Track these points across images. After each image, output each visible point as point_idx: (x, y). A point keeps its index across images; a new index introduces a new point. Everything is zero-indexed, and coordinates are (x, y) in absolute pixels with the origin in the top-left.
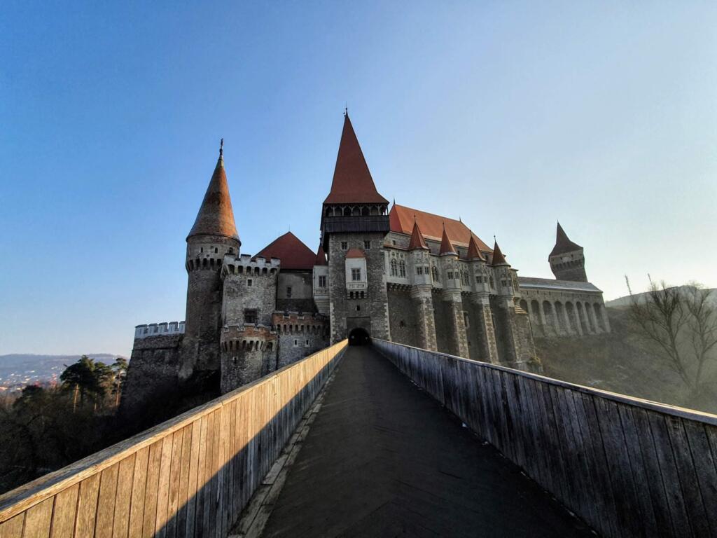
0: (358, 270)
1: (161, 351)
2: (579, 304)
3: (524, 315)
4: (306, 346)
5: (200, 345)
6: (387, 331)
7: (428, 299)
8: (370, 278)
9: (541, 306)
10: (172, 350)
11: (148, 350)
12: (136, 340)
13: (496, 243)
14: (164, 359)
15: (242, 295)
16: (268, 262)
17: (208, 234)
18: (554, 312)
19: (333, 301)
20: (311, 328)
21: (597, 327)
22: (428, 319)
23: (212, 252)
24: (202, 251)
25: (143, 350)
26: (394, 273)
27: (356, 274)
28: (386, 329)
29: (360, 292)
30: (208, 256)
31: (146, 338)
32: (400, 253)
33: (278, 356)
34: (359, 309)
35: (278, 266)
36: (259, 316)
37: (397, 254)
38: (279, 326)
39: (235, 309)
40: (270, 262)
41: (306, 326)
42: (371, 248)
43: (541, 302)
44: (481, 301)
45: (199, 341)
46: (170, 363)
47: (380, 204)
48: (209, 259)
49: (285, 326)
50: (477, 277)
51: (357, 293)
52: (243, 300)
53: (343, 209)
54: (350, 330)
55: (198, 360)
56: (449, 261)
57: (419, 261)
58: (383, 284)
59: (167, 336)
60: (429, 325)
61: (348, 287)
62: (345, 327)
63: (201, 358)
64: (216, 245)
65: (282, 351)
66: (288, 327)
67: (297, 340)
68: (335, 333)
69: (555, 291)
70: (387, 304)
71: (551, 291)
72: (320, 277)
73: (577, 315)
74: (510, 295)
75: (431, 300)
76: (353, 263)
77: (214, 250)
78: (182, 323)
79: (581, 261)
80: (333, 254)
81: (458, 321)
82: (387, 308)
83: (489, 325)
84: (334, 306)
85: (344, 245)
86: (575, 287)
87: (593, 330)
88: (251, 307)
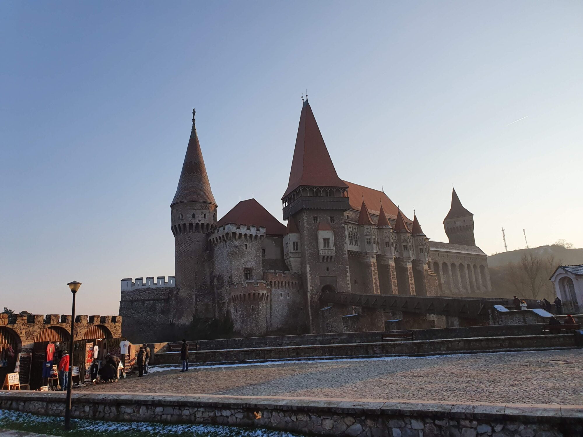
0: (328, 240)
1: (152, 302)
2: (468, 265)
3: (434, 276)
4: (288, 298)
5: (196, 297)
6: (349, 287)
7: (374, 263)
8: (336, 246)
9: (441, 267)
10: (163, 301)
11: (138, 301)
12: (122, 292)
13: (415, 215)
14: (156, 309)
15: (241, 256)
16: (258, 230)
17: (199, 202)
18: (450, 272)
19: (309, 263)
20: (291, 283)
21: (481, 286)
22: (375, 279)
23: (202, 218)
24: (194, 217)
25: (132, 302)
26: (351, 243)
27: (326, 242)
28: (348, 286)
29: (330, 257)
30: (200, 221)
31: (134, 291)
32: (354, 226)
33: (271, 306)
34: (328, 270)
35: (264, 233)
36: (253, 274)
37: (353, 227)
38: (271, 282)
39: (238, 268)
40: (259, 230)
41: (287, 282)
42: (335, 222)
43: (440, 264)
44: (406, 265)
45: (196, 294)
46: (162, 312)
47: (342, 188)
48: (200, 223)
49: (275, 282)
50: (404, 246)
51: (328, 257)
52: (243, 261)
53: (315, 190)
54: (322, 286)
55: (196, 310)
56: (386, 233)
57: (368, 234)
58: (345, 251)
59: (156, 289)
60: (376, 284)
61: (321, 252)
62: (319, 284)
63: (198, 307)
64: (205, 211)
65: (273, 301)
66: (277, 283)
67: (282, 293)
68: (311, 288)
69: (452, 254)
70: (348, 267)
71: (449, 254)
72: (294, 243)
73: (467, 275)
74: (425, 260)
75: (376, 264)
76: (324, 234)
77: (203, 215)
78: (170, 278)
79: (471, 226)
80: (308, 226)
81: (393, 280)
82: (348, 270)
83: (412, 284)
84: (310, 267)
85: (315, 219)
86: (466, 251)
87: (478, 288)
88: (248, 266)
